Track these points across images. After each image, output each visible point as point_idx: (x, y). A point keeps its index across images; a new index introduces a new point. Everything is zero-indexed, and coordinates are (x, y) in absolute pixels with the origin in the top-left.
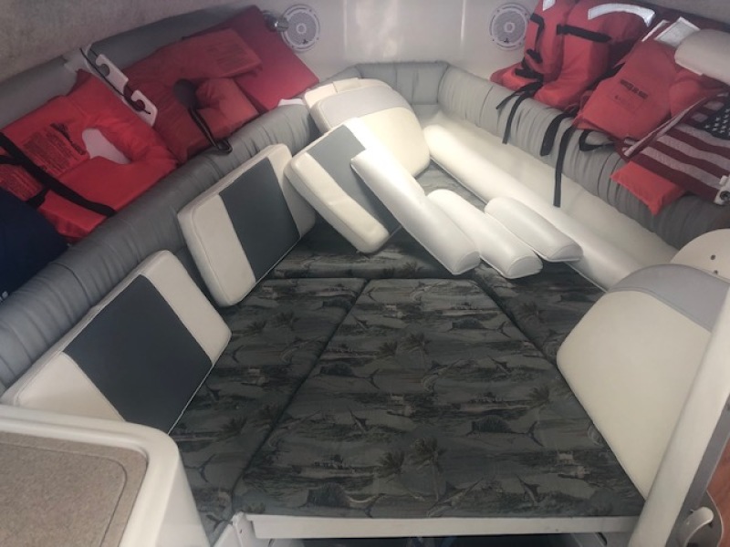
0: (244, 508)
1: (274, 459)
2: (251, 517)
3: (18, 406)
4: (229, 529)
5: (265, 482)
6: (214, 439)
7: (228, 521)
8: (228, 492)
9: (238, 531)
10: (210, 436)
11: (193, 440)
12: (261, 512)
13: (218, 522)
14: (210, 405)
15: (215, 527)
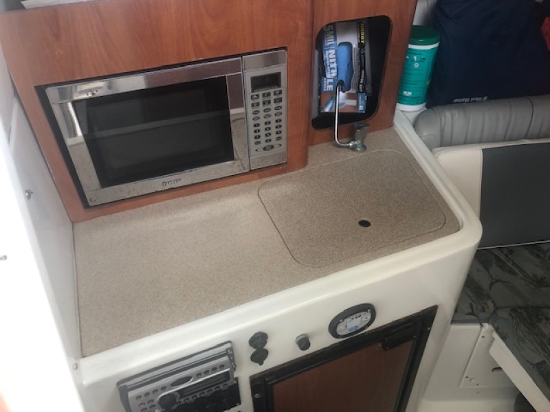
0: (496, 325)
1: (544, 321)
2: (496, 336)
3: (436, 158)
4: (476, 327)
5: (522, 325)
6: (521, 275)
7: (480, 322)
8: (495, 305)
9: (481, 335)
10: (520, 272)
11: (508, 264)
12: (503, 338)
13: (472, 314)
14: (540, 257)
15: (469, 314)
